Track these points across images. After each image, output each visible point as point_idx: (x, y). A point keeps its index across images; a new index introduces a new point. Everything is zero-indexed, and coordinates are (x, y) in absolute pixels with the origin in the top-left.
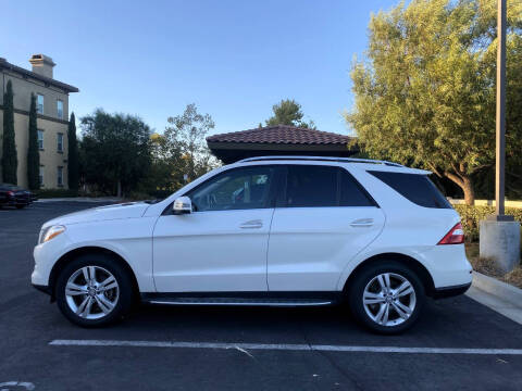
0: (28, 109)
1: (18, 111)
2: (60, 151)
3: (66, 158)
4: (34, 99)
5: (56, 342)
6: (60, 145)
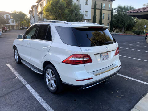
0: (100, 8)
1: (98, 9)
2: (108, 19)
3: (110, 21)
4: (102, 5)
5: (8, 65)
6: (109, 17)
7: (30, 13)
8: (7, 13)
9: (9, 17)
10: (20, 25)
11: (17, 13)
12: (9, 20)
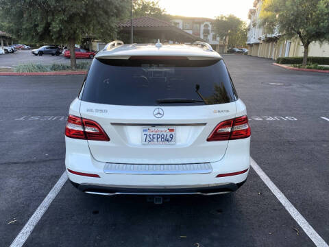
7: (250, 17)
8: (207, 20)
9: (210, 28)
10: (227, 44)
11: (224, 19)
12: (209, 34)
